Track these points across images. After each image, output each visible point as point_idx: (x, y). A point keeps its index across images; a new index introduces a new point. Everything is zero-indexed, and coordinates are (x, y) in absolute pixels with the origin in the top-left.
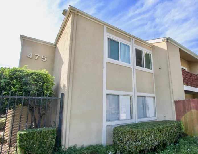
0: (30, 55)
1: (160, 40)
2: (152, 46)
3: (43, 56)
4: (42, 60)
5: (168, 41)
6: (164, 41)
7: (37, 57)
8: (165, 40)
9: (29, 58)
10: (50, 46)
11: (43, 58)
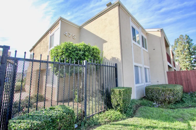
0: (66, 34)
1: (156, 30)
2: (147, 34)
3: (73, 35)
4: (73, 37)
5: (161, 31)
6: (158, 31)
7: (70, 35)
8: (160, 30)
9: (65, 36)
10: (77, 28)
11: (73, 36)
